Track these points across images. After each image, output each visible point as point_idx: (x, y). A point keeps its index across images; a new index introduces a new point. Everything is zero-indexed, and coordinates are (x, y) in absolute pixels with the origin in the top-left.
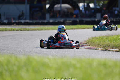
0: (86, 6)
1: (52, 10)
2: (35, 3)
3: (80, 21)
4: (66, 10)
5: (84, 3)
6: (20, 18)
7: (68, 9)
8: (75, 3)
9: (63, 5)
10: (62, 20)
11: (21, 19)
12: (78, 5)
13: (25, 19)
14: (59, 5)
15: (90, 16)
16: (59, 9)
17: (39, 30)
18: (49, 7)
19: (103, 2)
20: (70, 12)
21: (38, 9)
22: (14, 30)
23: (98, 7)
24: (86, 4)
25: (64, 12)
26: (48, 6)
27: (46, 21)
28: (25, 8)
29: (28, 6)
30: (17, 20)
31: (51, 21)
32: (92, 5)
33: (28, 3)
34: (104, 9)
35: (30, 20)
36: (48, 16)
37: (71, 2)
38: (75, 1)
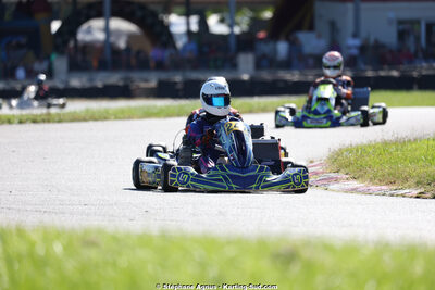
0: (194, 27)
1: (71, 44)
2: (8, 16)
4: (122, 44)
5: (187, 14)
7: (131, 37)
8: (154, 15)
10: (115, 78)
12: (162, 22)
14: (97, 24)
16: (100, 36)
18: (59, 30)
19: (252, 10)
20: (135, 48)
21: (23, 40)
23: (237, 30)
24: (194, 20)
25: (115, 51)
26: (55, 26)
31: (76, 82)
32: (215, 25)
34: (262, 35)
36: (60, 64)
37: (139, 14)
38: (152, 7)
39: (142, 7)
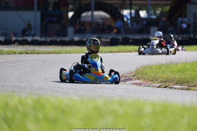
0: (133, 15)
1: (78, 21)
2: (50, 9)
3: (123, 39)
4: (100, 21)
5: (131, 9)
6: (24, 33)
7: (103, 19)
8: (116, 9)
9: (96, 13)
11: (27, 35)
12: (120, 13)
13: (33, 36)
14: (90, 13)
15: (140, 32)
16: (89, 19)
17: (55, 53)
18: (73, 16)
19: (162, 8)
20: (107, 24)
21: (55, 19)
22: (15, 53)
23: (154, 17)
24: (133, 11)
25: (98, 24)
26: (71, 14)
27: (67, 39)
28: (33, 17)
29: (39, 14)
30: (20, 37)
31: (76, 39)
32: (143, 14)
33: (38, 9)
34: (164, 19)
35: (41, 36)
36: (70, 30)
37: (109, 8)
38: (116, 6)
39: (110, 5)
